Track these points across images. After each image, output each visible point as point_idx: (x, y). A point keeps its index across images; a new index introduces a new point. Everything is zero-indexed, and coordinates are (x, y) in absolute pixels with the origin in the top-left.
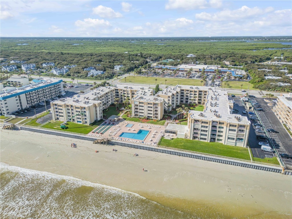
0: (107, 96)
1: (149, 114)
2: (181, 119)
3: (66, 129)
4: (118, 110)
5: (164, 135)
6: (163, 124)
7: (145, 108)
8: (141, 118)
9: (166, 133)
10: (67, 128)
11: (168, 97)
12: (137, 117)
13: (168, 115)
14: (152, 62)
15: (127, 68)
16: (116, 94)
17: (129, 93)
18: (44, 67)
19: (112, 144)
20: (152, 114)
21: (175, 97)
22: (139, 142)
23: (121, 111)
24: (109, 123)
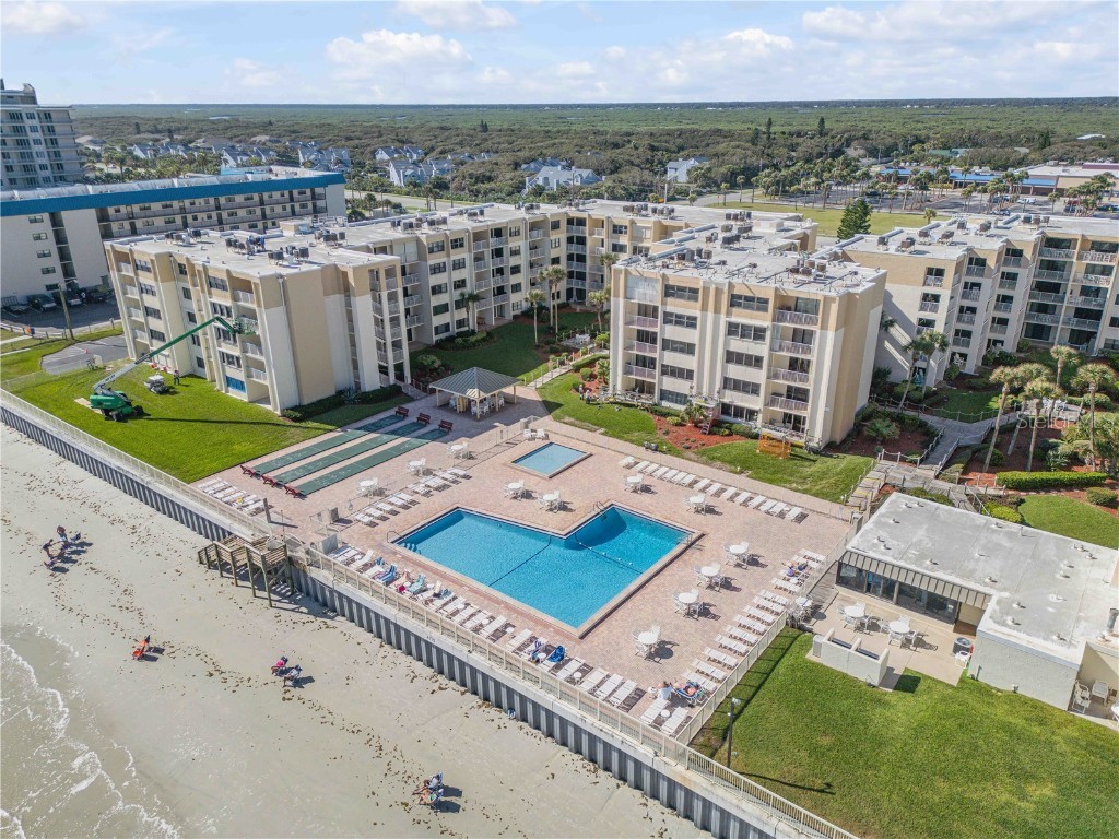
0: (498, 253)
1: (738, 386)
2: (1024, 469)
3: (122, 418)
4: (548, 343)
5: (815, 612)
6: (838, 491)
7: (710, 334)
8: (665, 415)
9: (843, 591)
10: (139, 413)
11: (930, 271)
12: (645, 400)
13: (899, 419)
14: (872, 160)
15: (723, 170)
16: (575, 249)
17: (645, 244)
18: (382, 161)
20: (753, 389)
21: (986, 283)
22: (525, 635)
23: (557, 352)
24: (422, 421)
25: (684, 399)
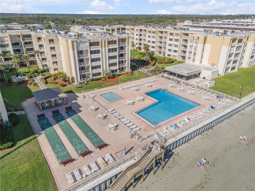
1: (112, 65)
24: (56, 113)
25: (100, 74)
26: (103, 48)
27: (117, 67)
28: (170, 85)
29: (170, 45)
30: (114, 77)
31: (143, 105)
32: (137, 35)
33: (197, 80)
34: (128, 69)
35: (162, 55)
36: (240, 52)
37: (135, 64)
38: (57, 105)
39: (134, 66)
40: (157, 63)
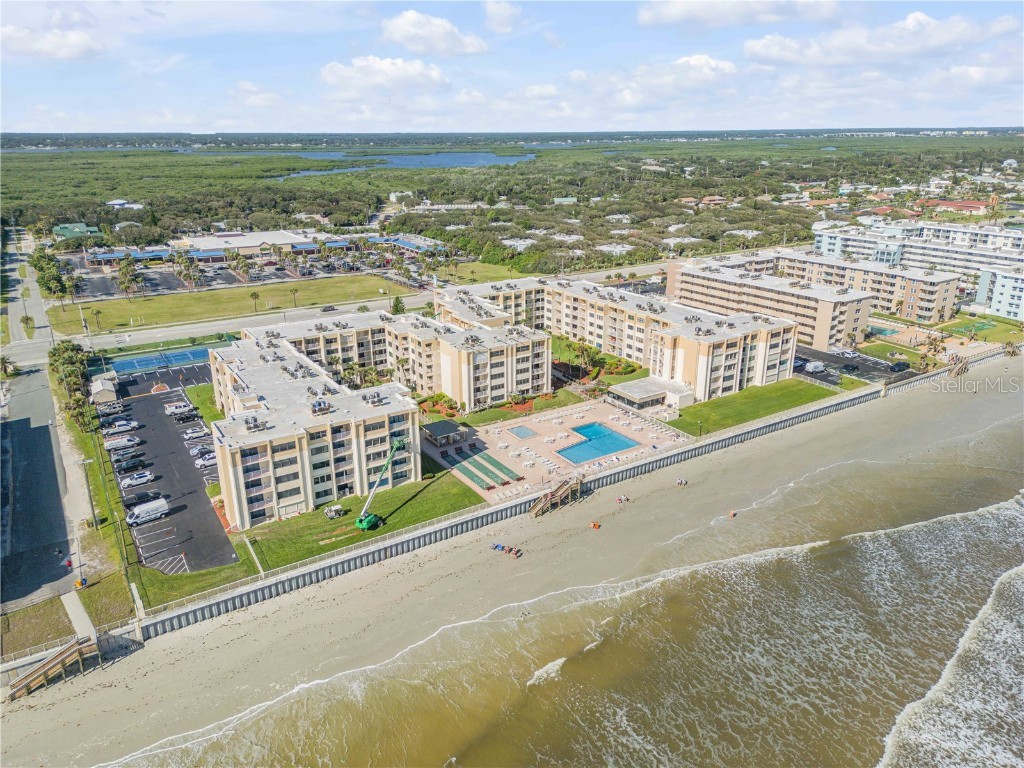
1: (521, 382)
8: (500, 406)
12: (482, 406)
17: (350, 345)
19: (584, 490)
20: (527, 381)
24: (459, 451)
25: (502, 397)
26: (510, 359)
27: (528, 386)
28: (611, 417)
29: (630, 337)
30: (524, 401)
31: (566, 443)
32: (568, 307)
33: (658, 407)
34: (547, 389)
35: (615, 354)
36: (735, 361)
37: (560, 375)
38: (455, 442)
39: (558, 378)
40: (603, 371)
